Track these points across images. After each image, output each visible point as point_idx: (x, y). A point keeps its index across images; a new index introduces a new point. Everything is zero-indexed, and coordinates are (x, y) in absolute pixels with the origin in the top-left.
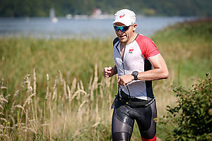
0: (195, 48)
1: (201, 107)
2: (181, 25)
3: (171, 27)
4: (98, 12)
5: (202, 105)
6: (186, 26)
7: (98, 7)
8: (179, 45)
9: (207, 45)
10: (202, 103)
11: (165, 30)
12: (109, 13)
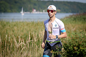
0: (77, 26)
1: (71, 46)
2: (71, 16)
3: (67, 17)
4: (35, 10)
5: (72, 45)
6: (73, 17)
7: (34, 8)
8: (70, 25)
9: (82, 25)
10: (72, 44)
11: (64, 18)
12: (40, 11)
